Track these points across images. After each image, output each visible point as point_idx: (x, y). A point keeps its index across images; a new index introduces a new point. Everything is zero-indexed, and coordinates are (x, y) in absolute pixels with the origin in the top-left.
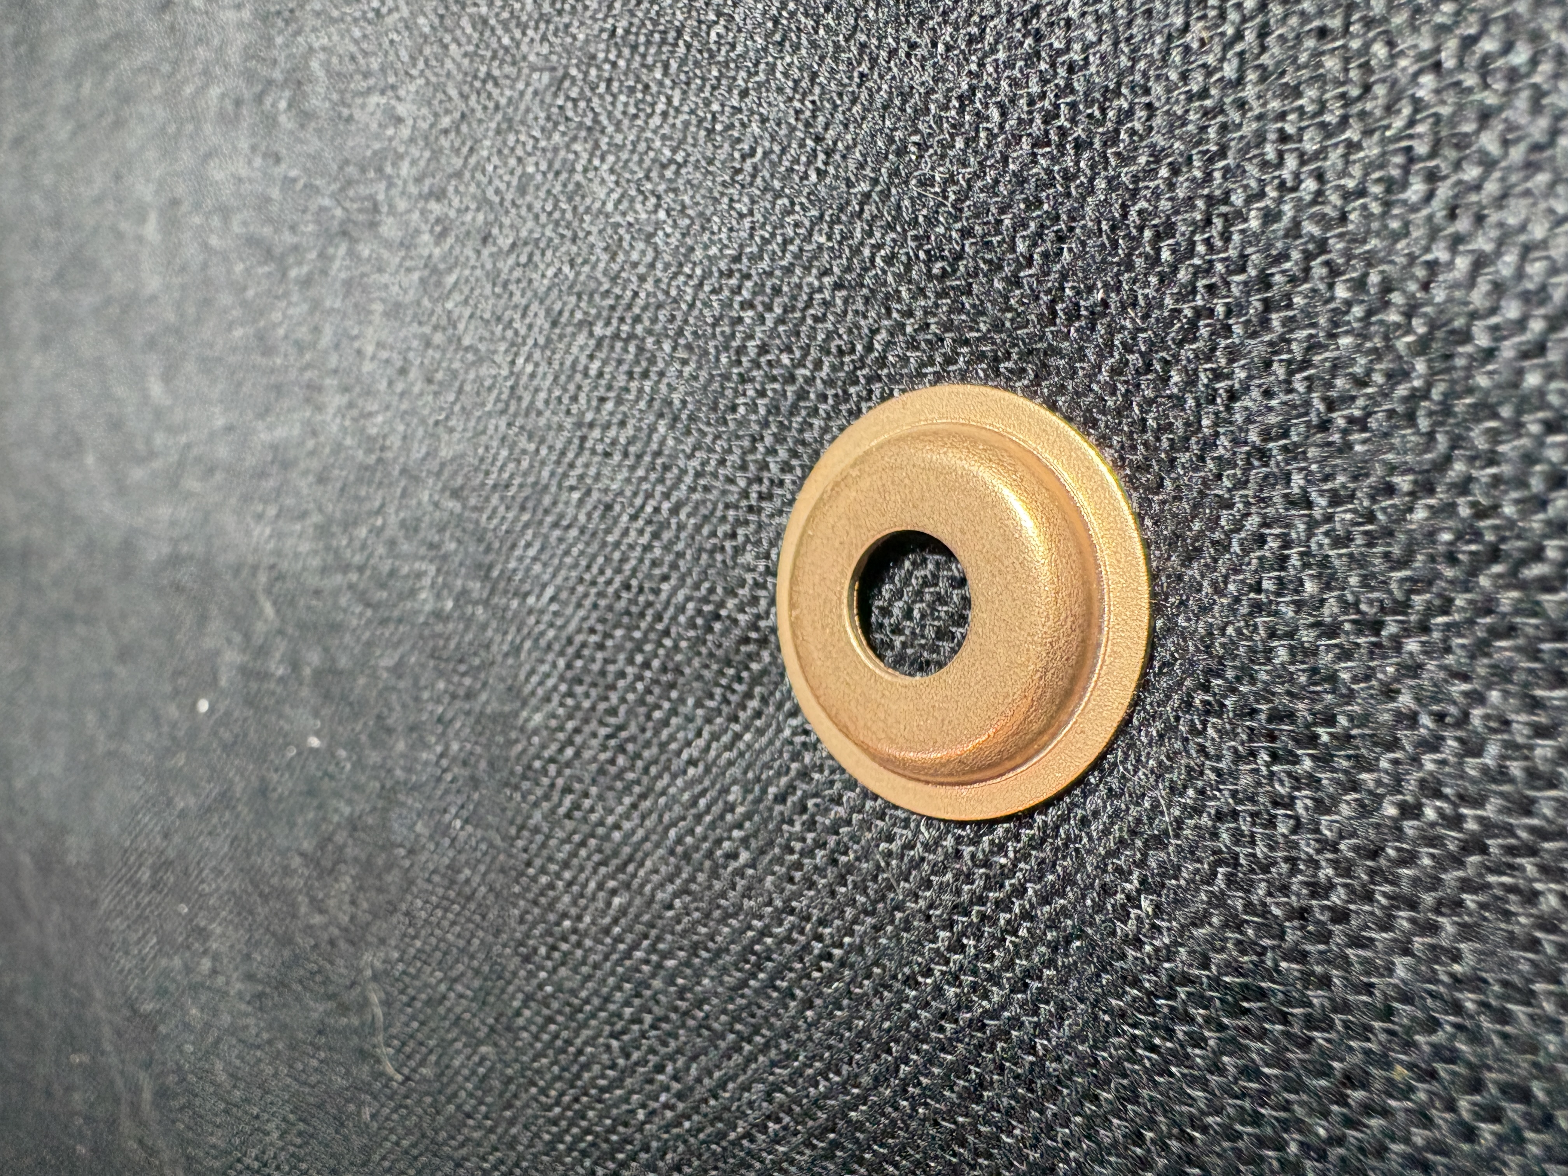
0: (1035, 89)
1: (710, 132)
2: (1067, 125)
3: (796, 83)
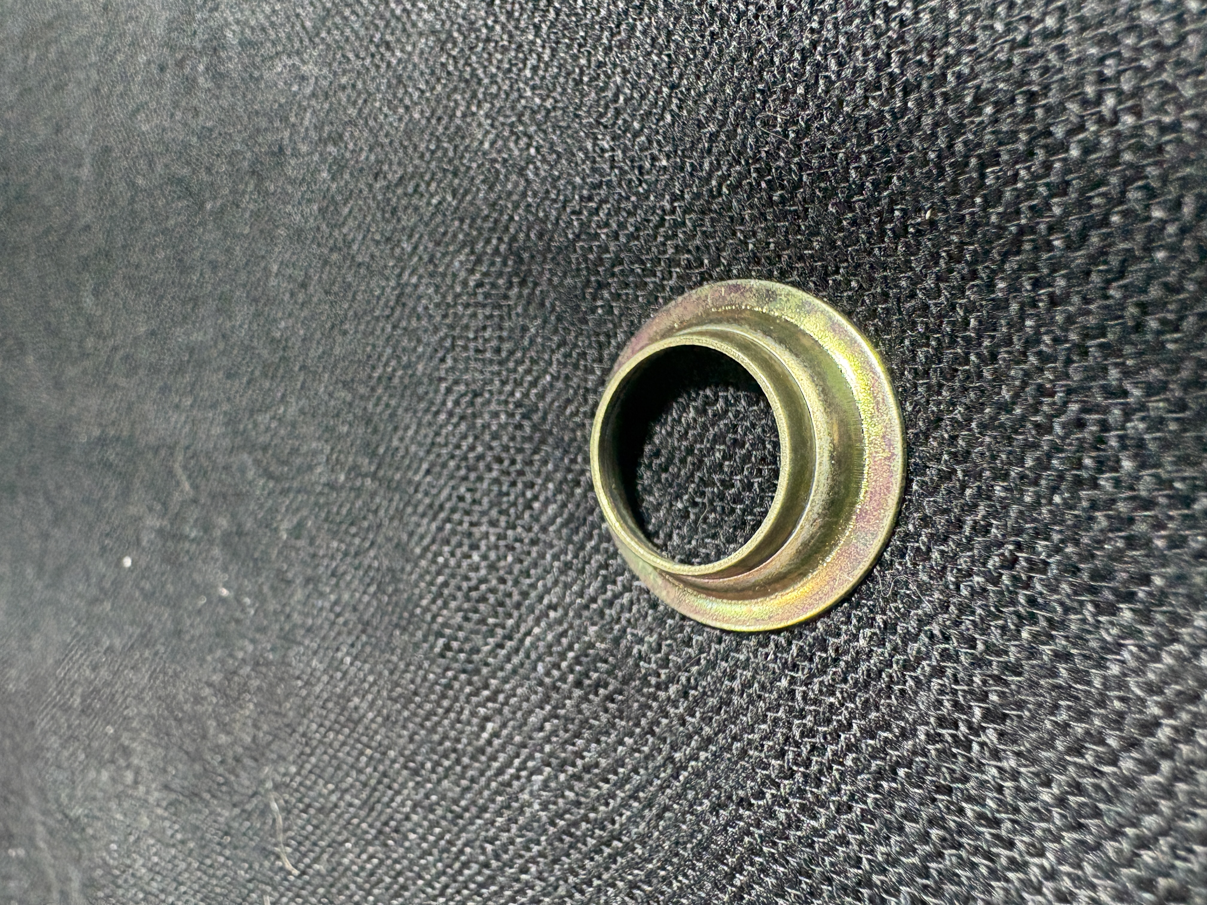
0: (869, 42)
1: (578, 82)
2: (897, 71)
3: (654, 40)
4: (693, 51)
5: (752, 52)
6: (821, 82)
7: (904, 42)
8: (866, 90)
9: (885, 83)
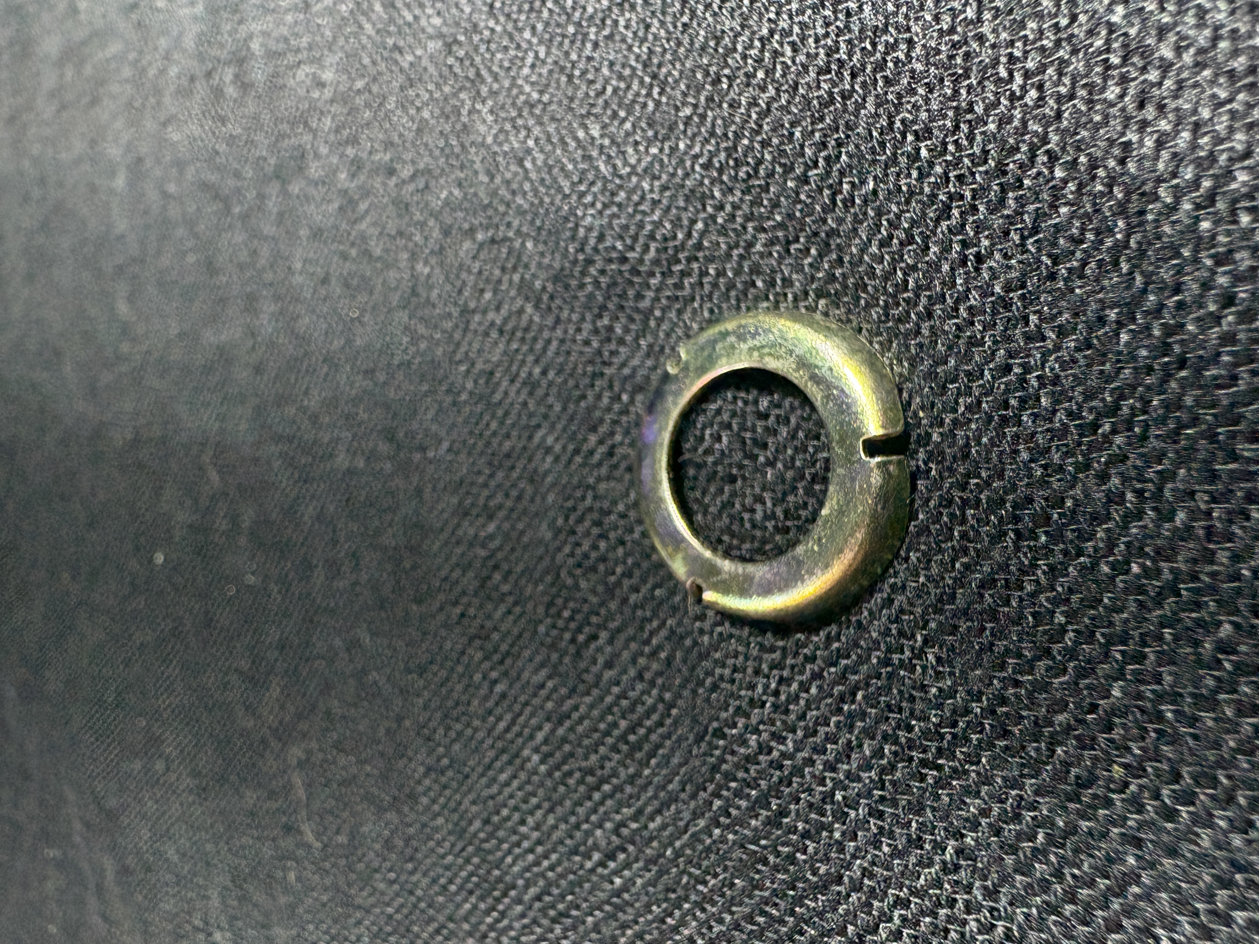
1: (570, 77)
2: (845, 57)
3: (635, 33)
4: (668, 40)
5: (718, 40)
6: (779, 67)
7: (850, 31)
8: (818, 74)
9: (834, 67)
